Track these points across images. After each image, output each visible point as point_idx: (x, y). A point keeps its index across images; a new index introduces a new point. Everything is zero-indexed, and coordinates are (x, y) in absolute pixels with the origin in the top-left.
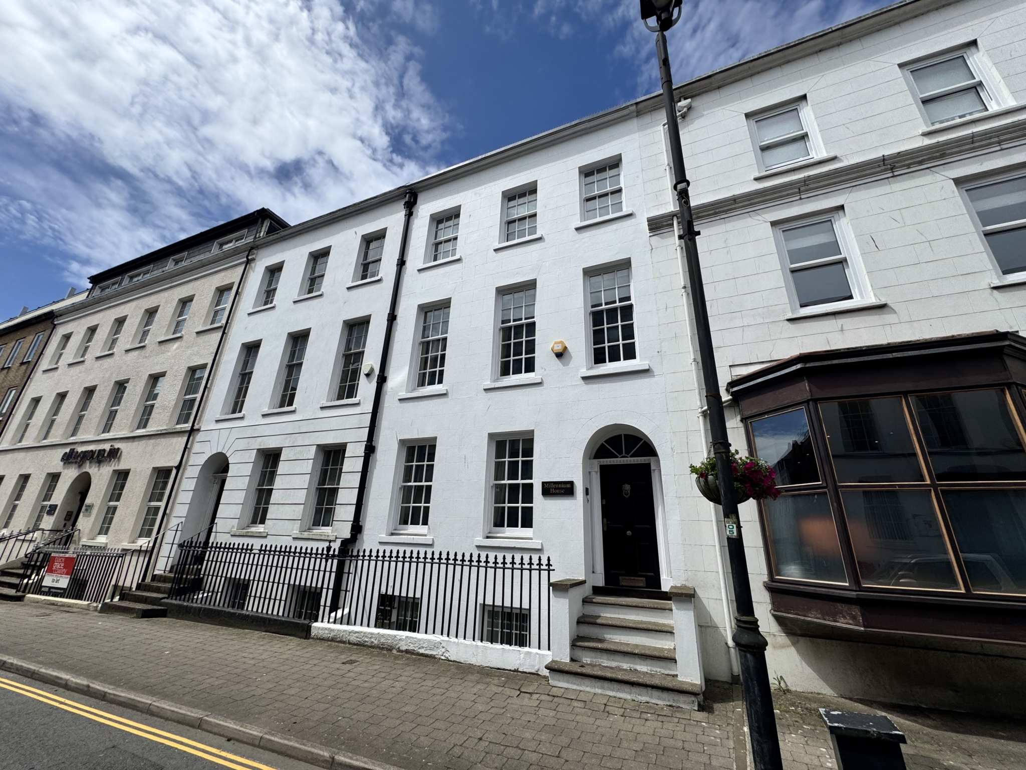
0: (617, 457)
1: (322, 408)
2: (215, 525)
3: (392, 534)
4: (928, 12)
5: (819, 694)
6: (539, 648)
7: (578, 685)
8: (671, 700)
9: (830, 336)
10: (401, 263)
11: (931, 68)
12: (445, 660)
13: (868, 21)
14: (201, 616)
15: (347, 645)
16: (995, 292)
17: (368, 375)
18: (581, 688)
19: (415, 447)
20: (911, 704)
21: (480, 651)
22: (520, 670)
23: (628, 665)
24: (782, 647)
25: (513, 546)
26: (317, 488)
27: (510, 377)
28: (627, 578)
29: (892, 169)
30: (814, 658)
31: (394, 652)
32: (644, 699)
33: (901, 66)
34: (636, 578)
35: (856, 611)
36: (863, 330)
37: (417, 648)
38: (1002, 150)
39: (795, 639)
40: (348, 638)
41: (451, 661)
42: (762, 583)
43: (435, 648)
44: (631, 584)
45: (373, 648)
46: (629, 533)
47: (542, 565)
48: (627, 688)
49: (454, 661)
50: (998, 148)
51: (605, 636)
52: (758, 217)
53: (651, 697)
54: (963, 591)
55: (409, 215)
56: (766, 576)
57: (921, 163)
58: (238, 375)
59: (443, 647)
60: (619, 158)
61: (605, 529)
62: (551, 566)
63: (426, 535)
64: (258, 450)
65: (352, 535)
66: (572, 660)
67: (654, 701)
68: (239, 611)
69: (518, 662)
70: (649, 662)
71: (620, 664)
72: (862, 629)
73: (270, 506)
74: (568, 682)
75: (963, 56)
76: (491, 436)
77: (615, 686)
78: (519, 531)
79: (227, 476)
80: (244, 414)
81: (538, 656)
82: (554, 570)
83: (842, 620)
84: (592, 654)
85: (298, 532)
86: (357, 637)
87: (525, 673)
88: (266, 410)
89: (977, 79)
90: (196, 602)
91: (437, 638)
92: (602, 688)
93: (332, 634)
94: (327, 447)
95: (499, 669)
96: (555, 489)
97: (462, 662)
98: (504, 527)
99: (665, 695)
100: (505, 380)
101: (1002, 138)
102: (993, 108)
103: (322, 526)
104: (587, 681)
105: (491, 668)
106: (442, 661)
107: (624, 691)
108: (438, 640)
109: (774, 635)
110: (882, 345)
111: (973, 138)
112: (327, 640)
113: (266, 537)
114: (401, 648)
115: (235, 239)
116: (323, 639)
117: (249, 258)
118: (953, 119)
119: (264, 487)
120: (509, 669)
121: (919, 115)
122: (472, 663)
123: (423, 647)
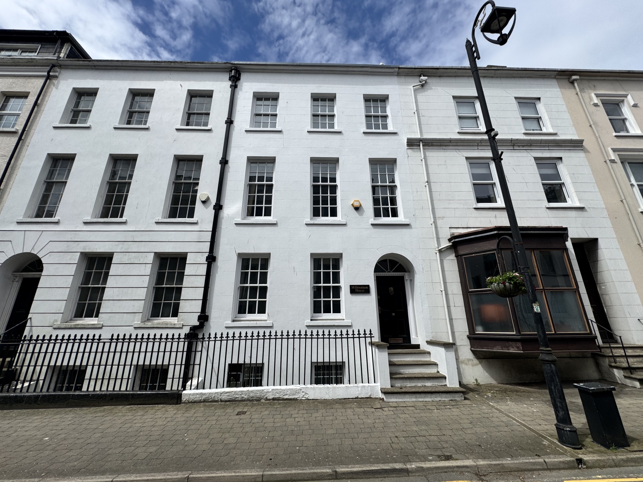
0: (385, 272)
1: (156, 223)
2: (29, 321)
3: (234, 321)
4: (525, 77)
5: (491, 384)
6: (369, 383)
7: (402, 399)
8: (452, 397)
9: (491, 219)
10: (230, 122)
11: (524, 104)
12: (305, 400)
13: (500, 71)
14: (39, 403)
15: (220, 403)
16: (547, 210)
17: (204, 202)
18: (404, 400)
19: (249, 259)
20: (523, 382)
21: (331, 390)
22: (360, 397)
23: (421, 384)
24: (476, 365)
25: (333, 325)
26: (154, 287)
27: (320, 218)
28: (393, 339)
29: (513, 146)
30: (488, 368)
31: (263, 401)
32: (438, 399)
33: (516, 98)
34: (398, 339)
35: (519, 344)
36: (504, 218)
37: (282, 396)
38: (549, 149)
39: (481, 360)
40: (220, 397)
41: (311, 400)
42: (466, 336)
43: (297, 394)
44: (396, 342)
45: (244, 401)
46: (394, 314)
47: (367, 334)
48: (429, 395)
49: (313, 399)
50: (548, 148)
51: (400, 371)
52: (460, 153)
53: (442, 398)
54: (554, 332)
55: (234, 87)
56: (468, 332)
57: (523, 146)
58: (43, 182)
59: (303, 392)
60: (386, 96)
61: (380, 313)
62: (372, 334)
63: (266, 320)
64: (82, 253)
65: (200, 323)
66: (391, 386)
67: (443, 400)
68: (77, 393)
69: (358, 392)
70: (432, 380)
71: (417, 384)
72: (522, 352)
73: (103, 302)
74: (397, 398)
75: (535, 103)
76: (312, 255)
77: (423, 396)
78: (332, 315)
79: (41, 275)
80: (59, 220)
81: (369, 387)
82: (374, 337)
83: (512, 349)
84: (401, 381)
85: (140, 323)
86: (228, 396)
87: (363, 398)
88: (89, 219)
89: (539, 116)
90: (21, 391)
91: (296, 387)
92: (416, 398)
93: (204, 397)
94: (163, 254)
95: (345, 399)
96: (359, 289)
97: (319, 399)
98: (321, 313)
99: (448, 395)
100: (318, 219)
101: (550, 144)
102: (544, 130)
103: (161, 317)
104: (407, 396)
105: (339, 399)
106: (304, 401)
107: (427, 397)
108: (298, 388)
109: (472, 360)
110: (525, 227)
111: (541, 141)
112: (200, 402)
113: (101, 328)
114: (268, 398)
115: (21, 49)
116: (195, 402)
117: (51, 74)
118: (530, 130)
119: (90, 286)
120: (352, 397)
121: (522, 124)
122: (326, 398)
123: (287, 394)
